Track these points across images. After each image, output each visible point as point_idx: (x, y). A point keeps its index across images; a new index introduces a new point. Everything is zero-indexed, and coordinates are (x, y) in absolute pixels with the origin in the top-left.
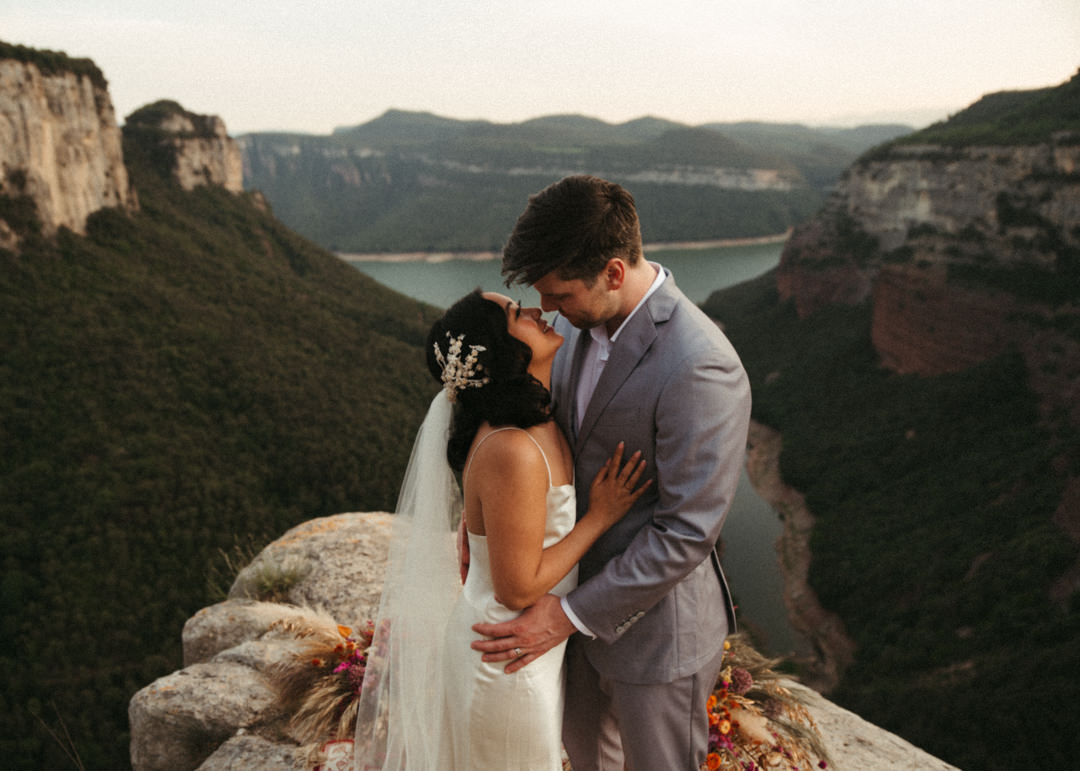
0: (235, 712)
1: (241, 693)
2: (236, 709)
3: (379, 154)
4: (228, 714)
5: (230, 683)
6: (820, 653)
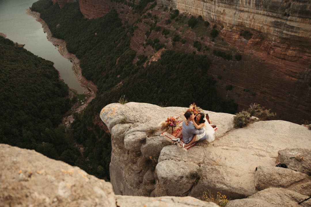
6: (90, 90)
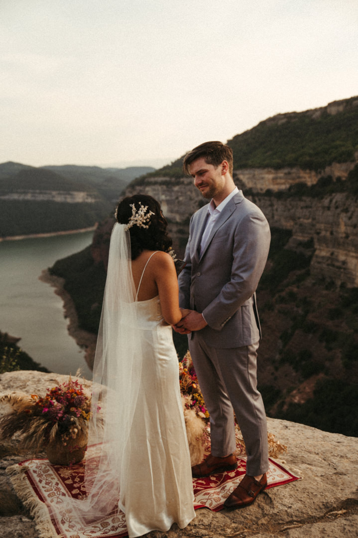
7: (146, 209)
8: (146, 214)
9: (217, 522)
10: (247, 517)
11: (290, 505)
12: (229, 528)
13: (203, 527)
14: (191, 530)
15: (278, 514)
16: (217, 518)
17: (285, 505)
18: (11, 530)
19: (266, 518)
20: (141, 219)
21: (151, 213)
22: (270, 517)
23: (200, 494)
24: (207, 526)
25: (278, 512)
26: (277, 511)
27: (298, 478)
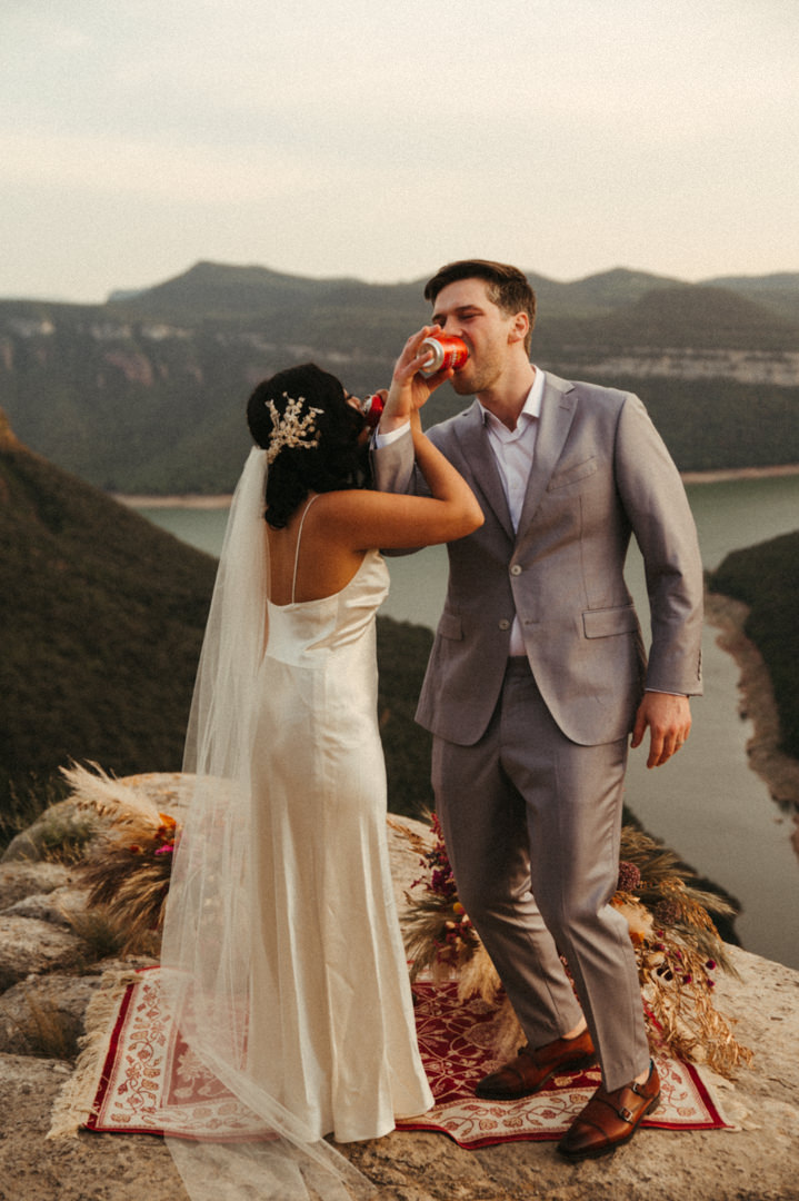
0: (23, 958)
1: (30, 940)
2: (24, 955)
3: (181, 334)
4: (14, 960)
5: (15, 930)
7: (299, 405)
8: (301, 417)
9: (448, 1167)
10: (527, 1175)
11: (648, 1176)
12: (466, 1186)
13: (406, 1168)
14: (372, 1166)
15: (606, 1186)
16: (453, 1158)
17: (636, 1172)
18: (17, 1077)
19: (574, 1189)
20: (294, 430)
21: (315, 411)
22: (583, 1189)
23: (460, 1104)
24: (415, 1168)
25: (610, 1183)
26: (610, 1180)
27: (725, 1125)
